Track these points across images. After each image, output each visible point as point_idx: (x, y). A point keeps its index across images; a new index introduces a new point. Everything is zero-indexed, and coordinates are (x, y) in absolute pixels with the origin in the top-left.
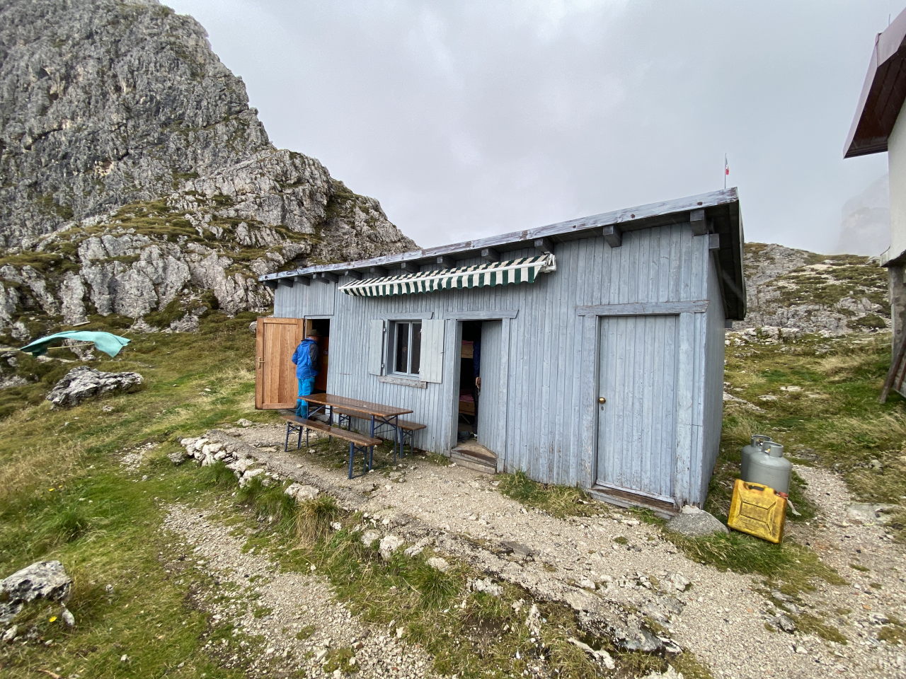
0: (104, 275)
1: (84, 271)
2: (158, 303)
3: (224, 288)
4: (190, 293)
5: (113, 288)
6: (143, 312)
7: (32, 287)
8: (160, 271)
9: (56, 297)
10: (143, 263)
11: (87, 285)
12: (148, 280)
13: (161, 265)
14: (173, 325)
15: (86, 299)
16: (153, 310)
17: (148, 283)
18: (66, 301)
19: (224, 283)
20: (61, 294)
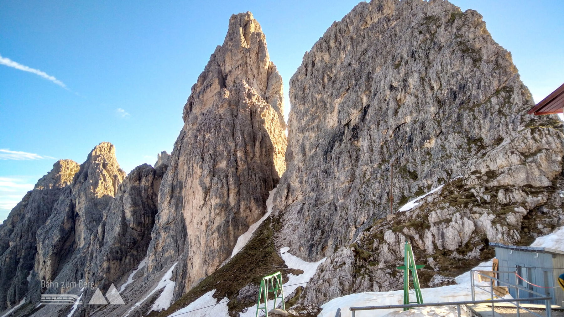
0: (439, 230)
1: (432, 229)
2: (461, 243)
3: (491, 233)
4: (475, 236)
5: (443, 235)
6: (455, 248)
7: (414, 237)
8: (461, 226)
9: (423, 241)
10: (453, 223)
11: (433, 235)
12: (456, 231)
13: (461, 222)
14: (468, 254)
15: (433, 242)
16: (460, 246)
17: (456, 233)
18: (426, 243)
19: (491, 230)
20: (424, 240)
